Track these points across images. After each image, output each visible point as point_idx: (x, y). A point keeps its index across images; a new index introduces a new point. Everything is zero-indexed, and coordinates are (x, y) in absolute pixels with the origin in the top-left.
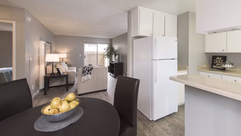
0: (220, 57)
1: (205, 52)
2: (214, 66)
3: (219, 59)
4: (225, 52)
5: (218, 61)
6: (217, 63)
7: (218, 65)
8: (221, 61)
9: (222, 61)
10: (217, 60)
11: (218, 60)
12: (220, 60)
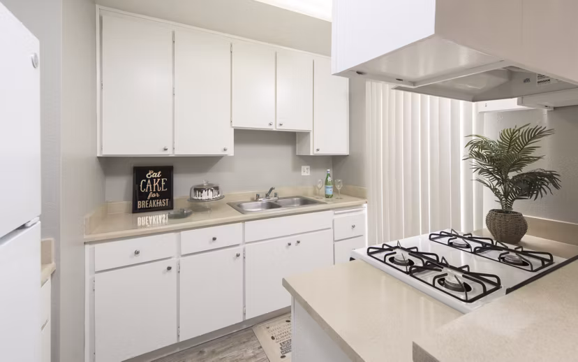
0: (156, 169)
1: (98, 155)
2: (141, 204)
3: (155, 175)
4: (170, 153)
5: (152, 183)
6: (149, 192)
7: (152, 199)
8: (160, 183)
9: (163, 183)
10: (147, 179)
11: (152, 179)
12: (156, 178)
